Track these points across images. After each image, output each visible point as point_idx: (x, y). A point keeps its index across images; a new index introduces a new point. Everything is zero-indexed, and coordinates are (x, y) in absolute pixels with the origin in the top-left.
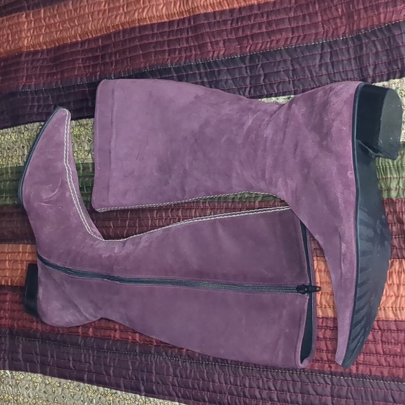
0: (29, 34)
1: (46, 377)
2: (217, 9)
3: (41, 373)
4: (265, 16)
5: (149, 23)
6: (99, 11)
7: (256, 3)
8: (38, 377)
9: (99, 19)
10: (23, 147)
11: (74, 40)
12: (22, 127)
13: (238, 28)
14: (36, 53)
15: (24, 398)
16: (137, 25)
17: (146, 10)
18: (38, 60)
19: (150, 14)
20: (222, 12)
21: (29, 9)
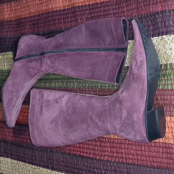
0: (7, 13)
1: (12, 160)
2: (83, 4)
3: (10, 158)
4: (103, 7)
5: (55, 10)
6: (36, 4)
7: (99, 2)
8: (9, 160)
9: (36, 8)
10: (5, 62)
11: (25, 16)
12: (4, 53)
13: (92, 13)
14: (10, 21)
15: (4, 168)
16: (51, 11)
17: (54, 4)
18: (11, 24)
19: (56, 6)
20: (85, 6)
21: (7, 2)
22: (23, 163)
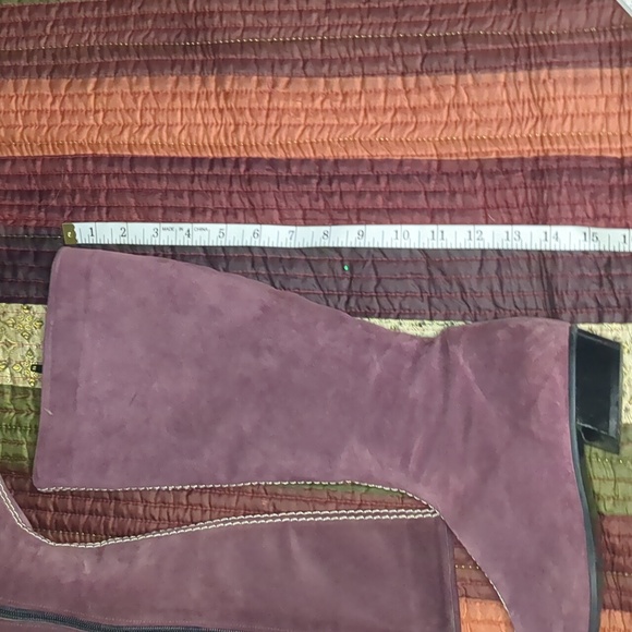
2: (293, 155)
4: (383, 181)
5: (152, 154)
6: (40, 112)
7: (366, 157)
9: (41, 127)
13: (332, 193)
16: (127, 153)
17: (147, 131)
19: (155, 138)
20: (303, 161)
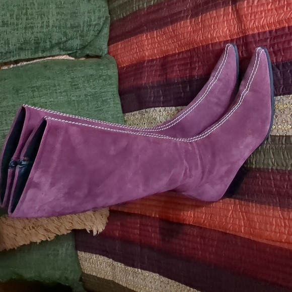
0: (148, 48)
1: (161, 276)
2: (261, 31)
3: (158, 273)
7: (287, 26)
8: (157, 276)
10: (145, 124)
11: (174, 52)
12: (144, 110)
14: (152, 60)
15: (149, 288)
16: (210, 42)
17: (215, 32)
18: (154, 66)
21: (147, 32)
22: (177, 283)
